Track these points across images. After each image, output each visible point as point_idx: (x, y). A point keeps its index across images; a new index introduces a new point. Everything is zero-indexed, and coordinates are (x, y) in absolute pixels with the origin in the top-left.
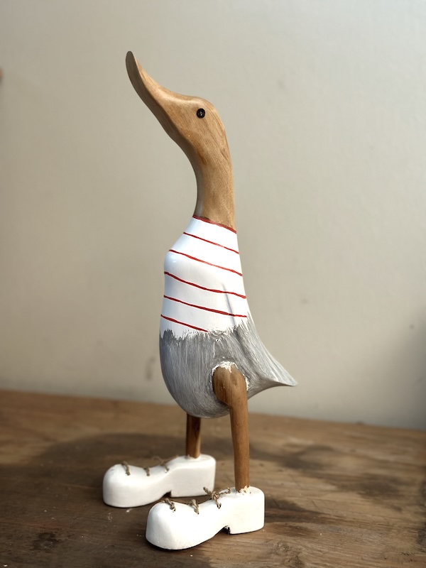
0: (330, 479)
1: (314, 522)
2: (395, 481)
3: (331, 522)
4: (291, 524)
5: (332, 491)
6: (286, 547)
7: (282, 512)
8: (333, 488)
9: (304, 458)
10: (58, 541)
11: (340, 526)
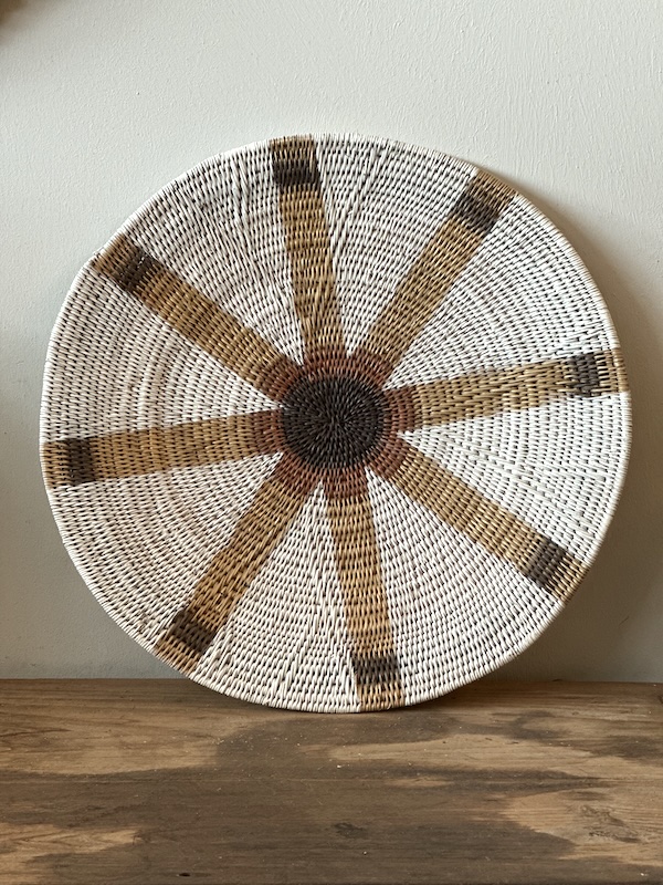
0: (576, 745)
1: (597, 786)
2: (645, 740)
3: (615, 785)
4: (576, 790)
5: (591, 757)
6: (592, 810)
7: (558, 782)
8: (588, 753)
9: (525, 726)
10: (361, 829)
11: (628, 787)
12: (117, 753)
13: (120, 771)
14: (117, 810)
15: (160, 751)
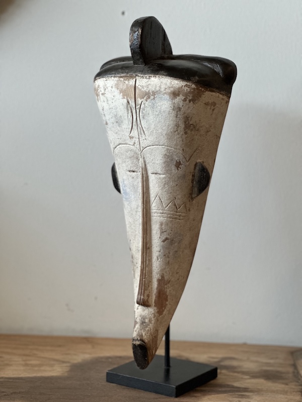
0: (244, 373)
1: (248, 392)
3: (256, 392)
4: (237, 393)
9: (222, 364)
11: (262, 393)
12: (22, 368)
13: (20, 376)
14: (12, 393)
15: (43, 368)
